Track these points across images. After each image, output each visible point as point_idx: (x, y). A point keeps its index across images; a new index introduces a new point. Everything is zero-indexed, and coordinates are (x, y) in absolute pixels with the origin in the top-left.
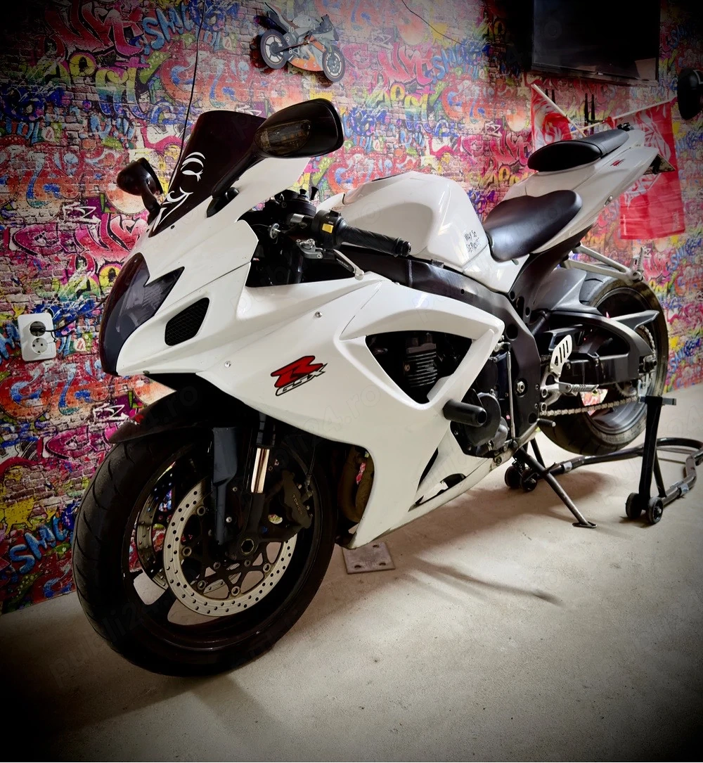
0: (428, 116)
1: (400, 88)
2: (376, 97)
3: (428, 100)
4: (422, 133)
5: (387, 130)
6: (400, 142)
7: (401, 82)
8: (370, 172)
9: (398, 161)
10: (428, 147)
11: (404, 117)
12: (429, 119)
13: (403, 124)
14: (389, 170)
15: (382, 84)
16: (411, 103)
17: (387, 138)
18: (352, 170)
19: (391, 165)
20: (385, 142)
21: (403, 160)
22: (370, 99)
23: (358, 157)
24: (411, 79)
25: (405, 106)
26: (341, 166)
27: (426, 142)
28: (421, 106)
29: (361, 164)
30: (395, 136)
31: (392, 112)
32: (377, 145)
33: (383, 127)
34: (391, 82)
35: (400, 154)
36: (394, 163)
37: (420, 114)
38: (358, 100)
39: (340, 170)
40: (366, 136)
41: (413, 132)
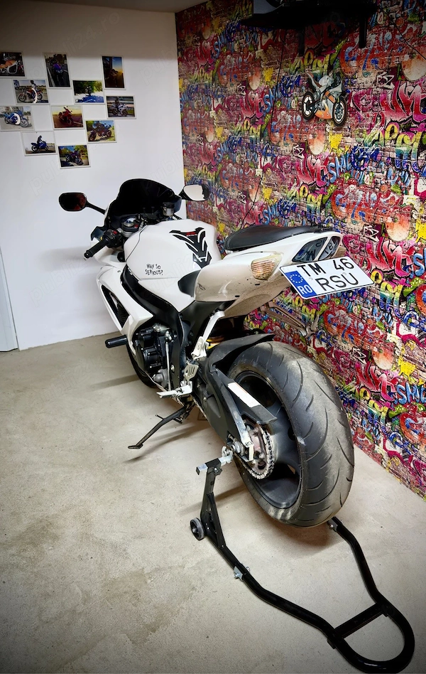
0: (418, 155)
1: (395, 127)
2: (373, 137)
3: (421, 139)
4: (408, 172)
5: (377, 167)
6: (386, 179)
7: (396, 121)
8: (359, 201)
9: (382, 196)
10: (413, 187)
11: (394, 155)
12: (419, 158)
13: (392, 162)
14: (374, 202)
15: (380, 124)
16: (403, 142)
17: (376, 174)
18: (347, 197)
19: (376, 198)
20: (374, 177)
21: (387, 196)
22: (367, 138)
23: (353, 187)
24: (407, 117)
25: (397, 145)
26: (340, 193)
27: (412, 181)
28: (412, 145)
29: (354, 194)
30: (383, 173)
31: (384, 150)
32: (367, 179)
33: (374, 164)
34: (388, 122)
35: (385, 189)
36: (379, 196)
37: (410, 153)
38: (358, 139)
39: (340, 196)
40: (360, 171)
41: (401, 170)
